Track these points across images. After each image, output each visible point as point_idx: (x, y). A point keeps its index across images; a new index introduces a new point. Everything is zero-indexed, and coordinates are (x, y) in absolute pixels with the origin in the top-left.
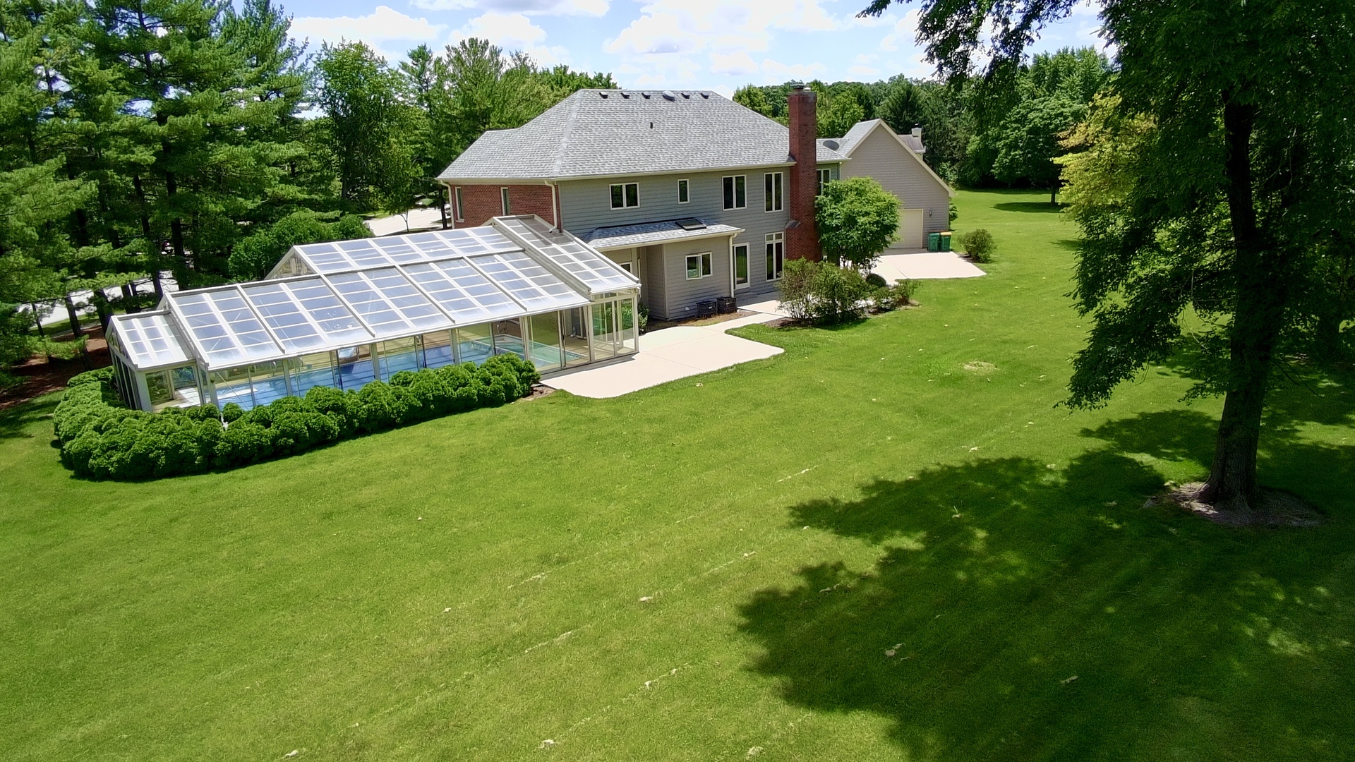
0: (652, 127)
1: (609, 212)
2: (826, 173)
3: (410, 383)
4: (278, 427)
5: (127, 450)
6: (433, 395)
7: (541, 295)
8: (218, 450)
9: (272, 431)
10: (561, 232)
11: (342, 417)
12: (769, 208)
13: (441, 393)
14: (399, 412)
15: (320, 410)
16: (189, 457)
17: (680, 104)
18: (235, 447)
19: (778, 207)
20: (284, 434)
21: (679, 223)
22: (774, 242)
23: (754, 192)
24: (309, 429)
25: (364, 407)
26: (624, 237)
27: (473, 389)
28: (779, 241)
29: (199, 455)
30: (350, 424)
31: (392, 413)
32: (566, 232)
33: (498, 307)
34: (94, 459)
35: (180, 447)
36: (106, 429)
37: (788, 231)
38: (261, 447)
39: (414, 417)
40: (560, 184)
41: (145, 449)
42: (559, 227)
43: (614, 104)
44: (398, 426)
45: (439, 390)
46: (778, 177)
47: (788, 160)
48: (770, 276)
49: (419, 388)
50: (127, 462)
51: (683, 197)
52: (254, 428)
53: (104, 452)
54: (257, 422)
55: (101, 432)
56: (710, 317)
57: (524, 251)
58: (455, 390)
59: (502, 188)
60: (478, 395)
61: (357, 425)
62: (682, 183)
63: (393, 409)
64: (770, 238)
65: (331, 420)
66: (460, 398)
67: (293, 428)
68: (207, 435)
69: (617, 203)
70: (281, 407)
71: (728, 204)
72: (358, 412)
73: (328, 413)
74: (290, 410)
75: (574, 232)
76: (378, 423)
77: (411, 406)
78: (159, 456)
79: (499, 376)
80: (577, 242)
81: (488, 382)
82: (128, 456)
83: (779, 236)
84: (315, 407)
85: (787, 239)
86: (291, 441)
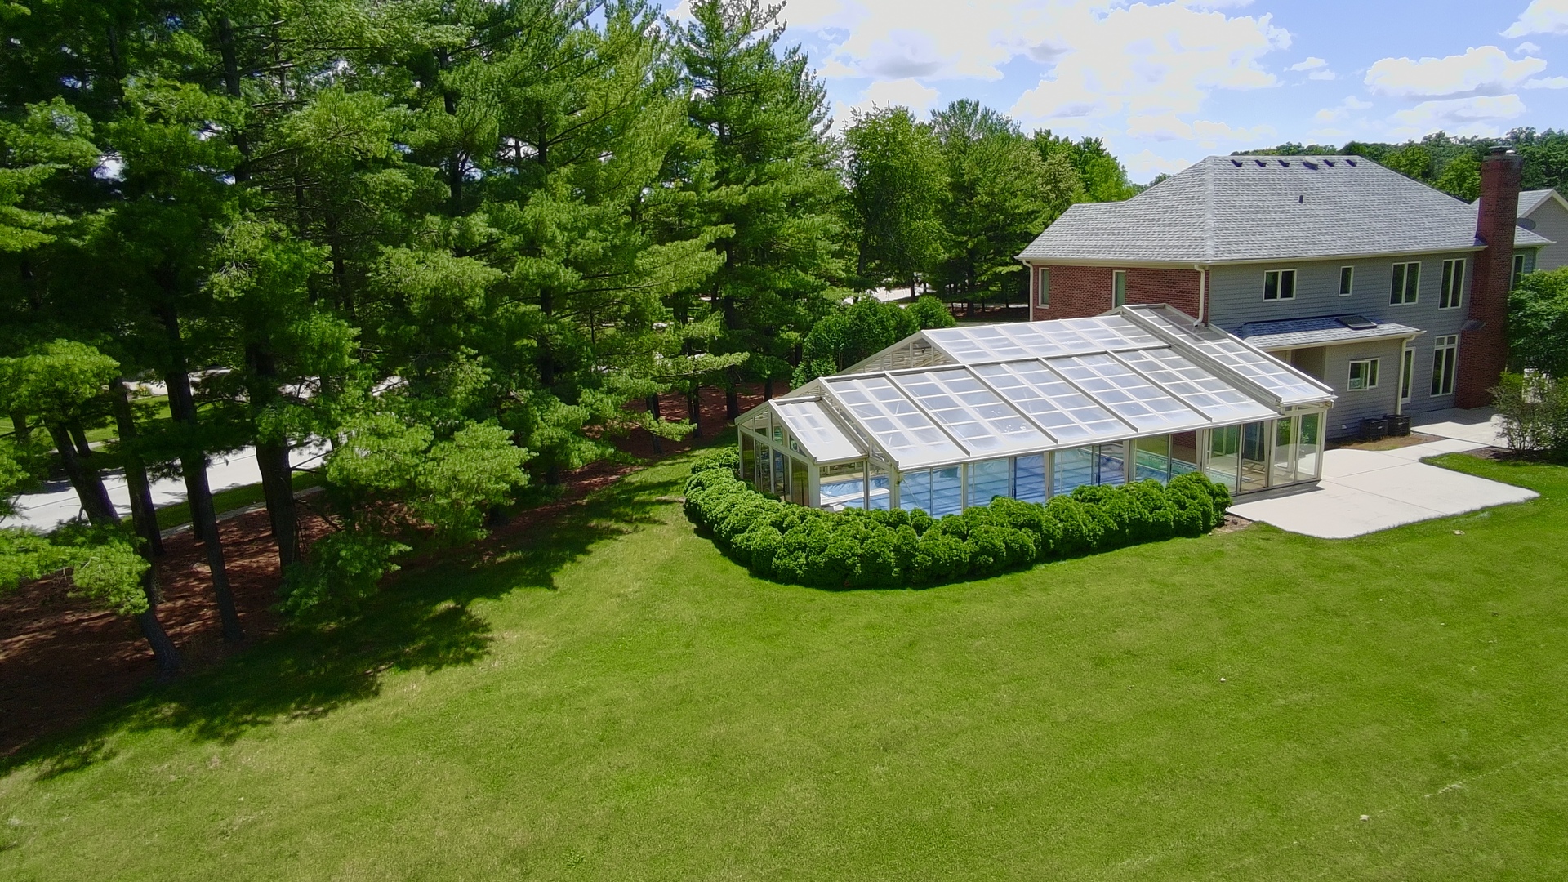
0: (1301, 201)
1: (1261, 304)
2: (1519, 260)
3: (1099, 500)
4: (977, 543)
5: (819, 553)
6: (1129, 518)
7: (1217, 403)
8: (917, 563)
9: (968, 546)
10: (1206, 326)
11: (1038, 535)
12: (1444, 304)
13: (1137, 515)
14: (1095, 535)
15: (1014, 526)
16: (887, 567)
17: (1326, 173)
18: (935, 561)
19: (1454, 303)
20: (984, 550)
21: (1342, 321)
22: (1445, 347)
23: (1428, 283)
24: (1008, 547)
25: (1059, 525)
26: (1282, 335)
27: (1170, 513)
28: (1451, 346)
29: (897, 567)
30: (1045, 544)
31: (1089, 535)
32: (1213, 327)
33: (1176, 414)
34: (779, 558)
35: (878, 555)
36: (788, 527)
37: (1463, 334)
38: (959, 563)
39: (1110, 541)
40: (1213, 270)
41: (842, 554)
42: (1205, 320)
43: (1251, 174)
44: (1094, 552)
45: (1134, 511)
46: (1459, 264)
47: (1476, 243)
48: (1435, 390)
49: (1113, 508)
50: (819, 567)
51: (1345, 289)
52: (949, 539)
53: (791, 553)
54: (952, 533)
55: (783, 531)
56: (1379, 439)
57: (1169, 347)
58: (1151, 513)
59: (1114, 272)
60: (1174, 521)
61: (1052, 546)
62: (1344, 269)
63: (1089, 531)
64: (1441, 342)
65: (1029, 538)
66: (1157, 523)
67: (993, 545)
68: (906, 545)
69: (1270, 293)
70: (975, 518)
71: (1396, 299)
72: (1054, 531)
73: (1023, 530)
74: (986, 523)
75: (1225, 327)
76: (1073, 546)
77: (1107, 529)
78: (855, 564)
79: (1194, 499)
80: (1231, 340)
81: (1183, 507)
82: (821, 560)
83: (1451, 341)
84: (1009, 522)
85: (1462, 344)
86: (991, 559)
